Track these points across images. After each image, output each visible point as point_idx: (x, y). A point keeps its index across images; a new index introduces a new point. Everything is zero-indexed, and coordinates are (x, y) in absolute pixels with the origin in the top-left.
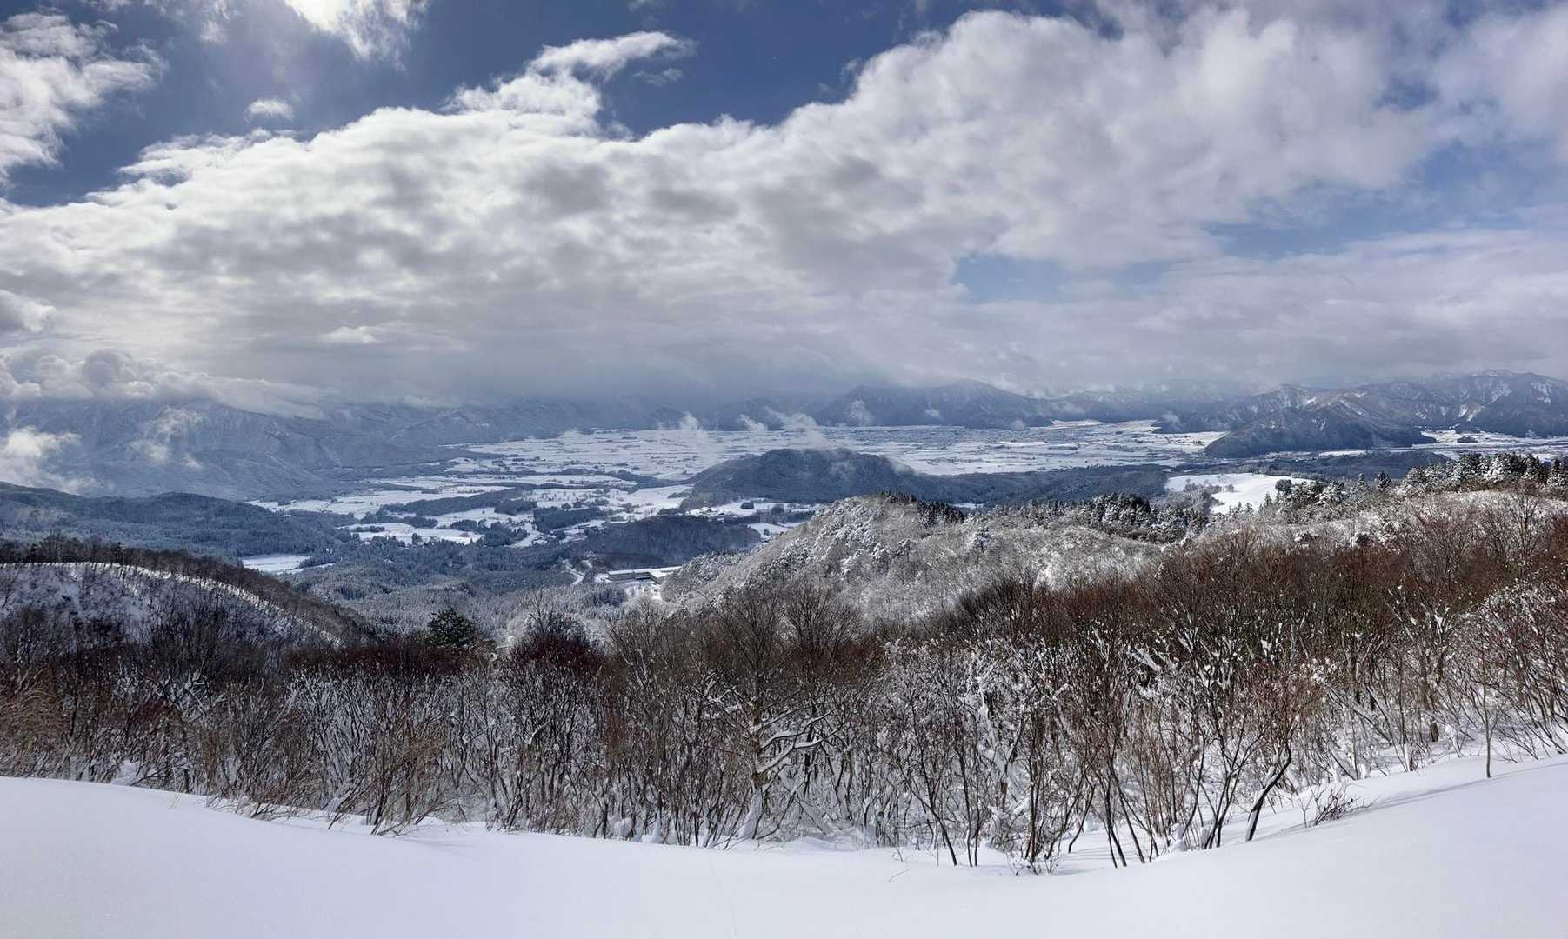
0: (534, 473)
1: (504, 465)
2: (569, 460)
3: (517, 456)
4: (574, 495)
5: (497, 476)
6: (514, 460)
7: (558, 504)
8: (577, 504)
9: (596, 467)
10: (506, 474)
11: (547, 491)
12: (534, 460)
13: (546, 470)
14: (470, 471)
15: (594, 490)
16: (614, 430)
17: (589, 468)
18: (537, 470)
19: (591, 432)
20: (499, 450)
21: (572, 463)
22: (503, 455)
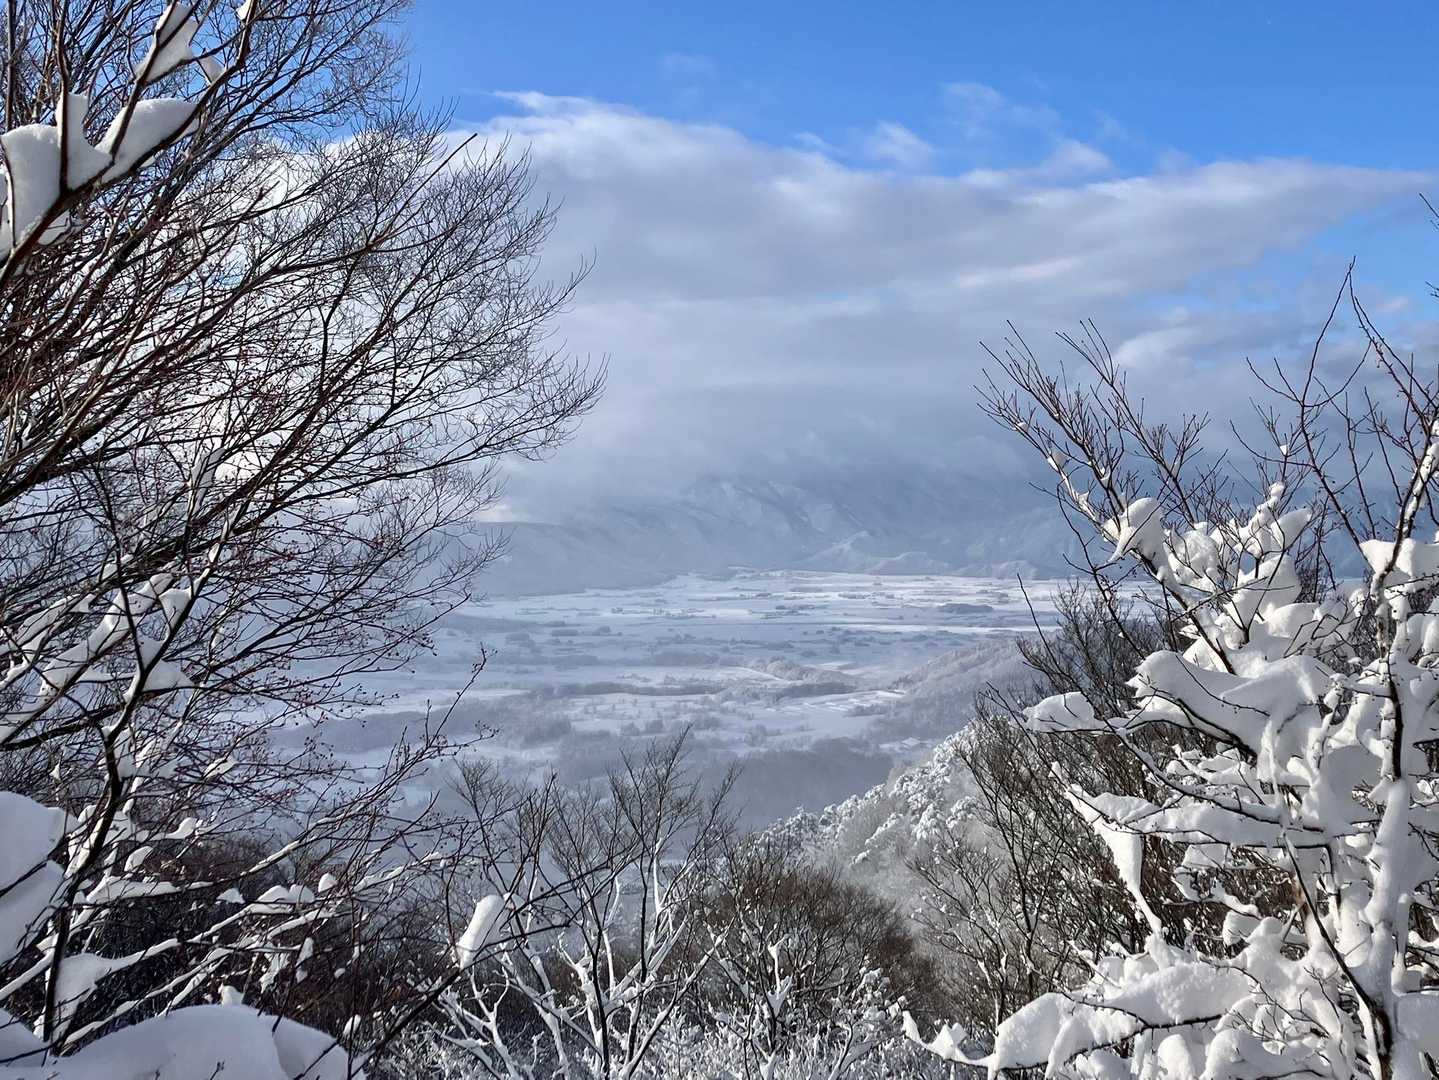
0: (592, 662)
1: (531, 645)
2: (672, 635)
3: (563, 624)
4: (653, 705)
5: (512, 668)
6: (555, 634)
7: (613, 727)
8: (656, 727)
9: (726, 650)
10: (531, 663)
11: (596, 699)
12: (597, 634)
13: (620, 654)
14: (457, 656)
15: (698, 697)
16: (779, 574)
17: (708, 650)
18: (599, 654)
19: (727, 576)
20: (527, 612)
21: (678, 640)
22: (535, 624)
